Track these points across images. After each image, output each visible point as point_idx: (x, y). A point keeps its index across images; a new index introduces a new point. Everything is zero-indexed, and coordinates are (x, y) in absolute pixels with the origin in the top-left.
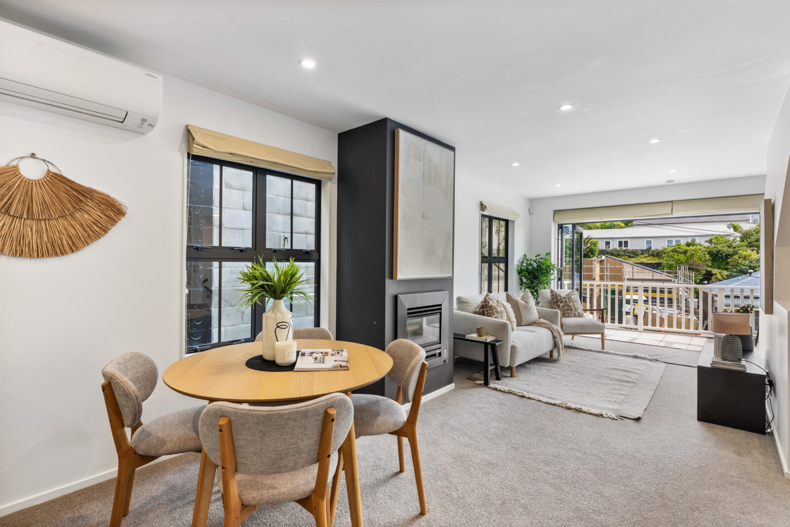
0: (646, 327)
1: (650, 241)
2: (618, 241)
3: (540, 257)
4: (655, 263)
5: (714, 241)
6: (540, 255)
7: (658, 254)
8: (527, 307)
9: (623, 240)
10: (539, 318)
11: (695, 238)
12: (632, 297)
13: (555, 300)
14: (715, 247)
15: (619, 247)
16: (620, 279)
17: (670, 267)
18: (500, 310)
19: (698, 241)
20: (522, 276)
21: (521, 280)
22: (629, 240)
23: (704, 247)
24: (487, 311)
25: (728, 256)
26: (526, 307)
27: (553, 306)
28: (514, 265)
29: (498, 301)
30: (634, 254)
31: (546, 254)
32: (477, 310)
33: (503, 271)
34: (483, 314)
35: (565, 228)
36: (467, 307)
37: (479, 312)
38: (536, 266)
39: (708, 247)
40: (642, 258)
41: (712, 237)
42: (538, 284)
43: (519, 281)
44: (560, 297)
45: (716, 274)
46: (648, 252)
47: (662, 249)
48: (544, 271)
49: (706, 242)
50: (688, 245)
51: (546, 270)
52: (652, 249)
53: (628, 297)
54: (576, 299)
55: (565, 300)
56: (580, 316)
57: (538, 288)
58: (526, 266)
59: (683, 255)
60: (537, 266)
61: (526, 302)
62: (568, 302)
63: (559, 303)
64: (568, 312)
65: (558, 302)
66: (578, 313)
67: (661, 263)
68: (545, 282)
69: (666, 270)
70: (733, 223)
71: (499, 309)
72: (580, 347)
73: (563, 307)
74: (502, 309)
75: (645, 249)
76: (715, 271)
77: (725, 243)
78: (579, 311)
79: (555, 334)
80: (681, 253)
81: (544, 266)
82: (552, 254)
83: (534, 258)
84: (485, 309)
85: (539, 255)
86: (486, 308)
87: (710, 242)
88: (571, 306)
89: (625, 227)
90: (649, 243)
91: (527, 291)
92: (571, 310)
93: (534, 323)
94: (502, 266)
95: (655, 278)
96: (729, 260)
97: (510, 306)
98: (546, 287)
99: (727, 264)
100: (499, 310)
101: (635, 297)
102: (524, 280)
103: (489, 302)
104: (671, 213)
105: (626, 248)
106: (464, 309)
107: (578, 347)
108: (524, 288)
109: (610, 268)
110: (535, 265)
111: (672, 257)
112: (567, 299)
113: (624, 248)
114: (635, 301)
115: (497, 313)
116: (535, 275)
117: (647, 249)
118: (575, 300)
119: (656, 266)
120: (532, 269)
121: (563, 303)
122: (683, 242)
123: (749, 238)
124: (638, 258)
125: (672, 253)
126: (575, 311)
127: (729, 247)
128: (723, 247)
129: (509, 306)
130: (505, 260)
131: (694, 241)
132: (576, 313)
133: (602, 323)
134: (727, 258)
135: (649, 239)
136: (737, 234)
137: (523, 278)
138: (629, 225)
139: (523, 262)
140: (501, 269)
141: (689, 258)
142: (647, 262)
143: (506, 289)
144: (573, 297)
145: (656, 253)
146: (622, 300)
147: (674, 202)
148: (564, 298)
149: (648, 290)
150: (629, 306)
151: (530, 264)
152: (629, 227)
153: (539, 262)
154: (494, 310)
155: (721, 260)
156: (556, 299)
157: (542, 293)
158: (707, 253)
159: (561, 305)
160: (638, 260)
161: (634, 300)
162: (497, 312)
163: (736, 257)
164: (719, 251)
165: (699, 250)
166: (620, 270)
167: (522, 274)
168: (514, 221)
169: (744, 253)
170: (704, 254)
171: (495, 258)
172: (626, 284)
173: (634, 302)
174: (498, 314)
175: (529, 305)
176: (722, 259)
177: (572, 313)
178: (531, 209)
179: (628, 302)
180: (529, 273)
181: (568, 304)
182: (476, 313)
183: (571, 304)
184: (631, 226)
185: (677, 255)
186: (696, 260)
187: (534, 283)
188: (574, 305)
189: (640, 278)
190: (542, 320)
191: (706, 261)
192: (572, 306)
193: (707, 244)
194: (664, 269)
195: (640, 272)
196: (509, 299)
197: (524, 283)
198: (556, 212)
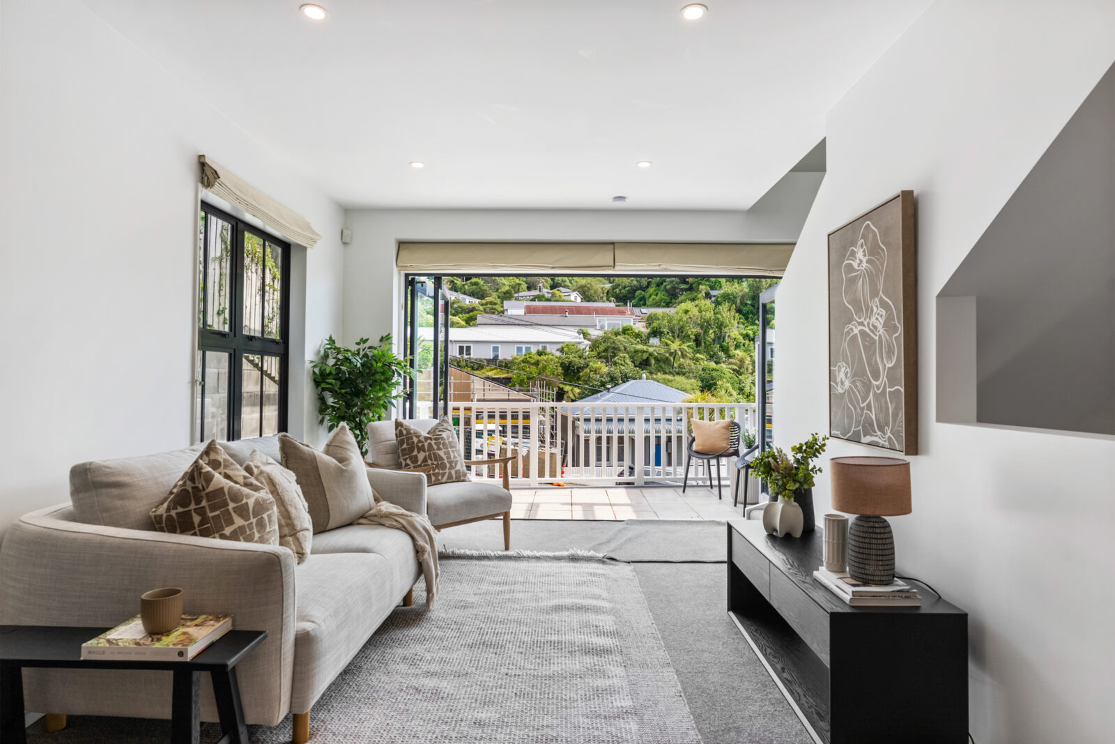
0: (542, 480)
1: (498, 347)
2: (458, 345)
3: (367, 345)
4: (503, 378)
5: (566, 349)
6: (367, 340)
7: (506, 365)
8: (344, 475)
9: (465, 345)
10: (377, 500)
11: (546, 345)
12: (485, 427)
13: (405, 446)
14: (567, 358)
15: (460, 354)
16: (467, 398)
17: (521, 383)
18: (257, 503)
19: (549, 349)
20: (323, 389)
21: (322, 400)
22: (472, 345)
23: (557, 358)
24: (201, 511)
25: (580, 369)
26: (341, 472)
27: (402, 460)
28: (304, 361)
29: (248, 469)
30: (477, 366)
31: (382, 339)
32: (162, 510)
33: (273, 379)
34: (181, 524)
35: (419, 285)
36: (118, 503)
37: (169, 518)
38: (359, 365)
39: (560, 358)
40: (488, 371)
41: (563, 345)
42: (362, 410)
43: (318, 404)
44: (418, 437)
45: (567, 392)
46: (494, 361)
47: (511, 359)
48: (378, 377)
49: (557, 350)
50: (540, 354)
51: (383, 373)
52: (500, 358)
53: (480, 427)
54: (451, 439)
55: (430, 444)
56: (460, 478)
57: (364, 419)
58: (335, 364)
59: (535, 367)
60: (363, 365)
61: (341, 460)
62: (435, 447)
63: (415, 453)
64: (437, 471)
65: (413, 451)
66: (457, 472)
67: (510, 378)
68: (381, 402)
69: (517, 387)
70: (583, 328)
71: (252, 497)
72: (462, 551)
73: (425, 460)
74: (265, 494)
75: (492, 358)
76: (567, 388)
77: (577, 352)
78: (458, 467)
79: (421, 542)
80: (533, 364)
81: (380, 365)
82: (395, 340)
83: (354, 348)
84: (193, 506)
85: (365, 341)
86: (198, 502)
87: (562, 350)
88: (441, 458)
89: (466, 327)
90: (496, 349)
91: (343, 428)
92: (443, 466)
93: (363, 517)
94: (272, 364)
95: (511, 397)
96: (581, 374)
97: (291, 476)
98: (383, 415)
99: (579, 379)
100: (251, 502)
101: (491, 427)
102: (330, 401)
103: (209, 478)
104: (613, 264)
105: (468, 356)
106: (107, 510)
107: (457, 552)
108: (330, 420)
109: (454, 383)
110: (358, 362)
111: (523, 370)
112: (433, 442)
113: (465, 357)
114: (491, 433)
115: (241, 516)
116: (356, 386)
117: (493, 359)
118: (450, 442)
119: (506, 382)
120: (350, 373)
121: (424, 451)
122: (534, 350)
123: (598, 347)
124: (483, 371)
125: (522, 364)
126: (451, 468)
127: (580, 357)
128: (575, 357)
129: (288, 481)
130: (281, 347)
131: (545, 348)
132: (453, 472)
133: (506, 491)
134: (579, 372)
135: (496, 345)
136: (587, 342)
137: (327, 394)
138: (471, 324)
139: (326, 356)
140: (269, 376)
141: (542, 371)
142: (494, 377)
143: (283, 425)
144: (444, 435)
145: (504, 364)
146: (470, 432)
147: (616, 245)
148: (426, 439)
149: (506, 415)
150: (480, 441)
151: (347, 359)
152: (471, 326)
153: (366, 355)
154: (231, 505)
155: (572, 374)
156: (408, 444)
157: (374, 430)
158: (559, 365)
159: (421, 456)
160: (484, 373)
161: (489, 431)
162: (243, 511)
163: (587, 370)
164: (570, 363)
165: (551, 360)
166: (467, 387)
167: (323, 385)
168: (304, 249)
169: (595, 366)
170: (556, 366)
171: (251, 338)
172: (475, 405)
173: (489, 435)
174: (246, 518)
175: (350, 468)
176: (574, 372)
177: (443, 475)
178: (345, 231)
179: (479, 434)
180: (342, 383)
181: (435, 454)
182: (153, 524)
183: (441, 453)
184: (475, 325)
185: (529, 367)
186: (549, 374)
187: (356, 405)
188: (447, 453)
189: (493, 398)
190: (386, 507)
191: (558, 375)
192: (444, 457)
193: (558, 354)
194: (514, 386)
195: (492, 390)
196: (291, 456)
197: (327, 407)
198: (402, 245)
